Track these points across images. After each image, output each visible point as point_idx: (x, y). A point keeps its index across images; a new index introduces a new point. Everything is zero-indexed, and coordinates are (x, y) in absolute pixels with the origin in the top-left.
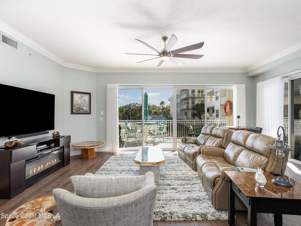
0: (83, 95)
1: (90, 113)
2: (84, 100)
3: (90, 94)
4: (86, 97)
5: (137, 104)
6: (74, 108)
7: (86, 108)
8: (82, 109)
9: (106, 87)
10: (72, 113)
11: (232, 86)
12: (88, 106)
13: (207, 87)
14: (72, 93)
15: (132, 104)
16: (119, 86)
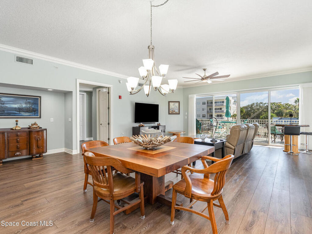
0: (175, 103)
1: (179, 114)
2: (176, 106)
3: (179, 102)
4: (177, 104)
5: (261, 103)
6: (170, 111)
7: (177, 111)
8: (175, 111)
9: (188, 97)
10: (169, 114)
11: (298, 86)
12: (178, 109)
13: (270, 89)
14: (169, 102)
15: (255, 104)
16: (196, 95)
